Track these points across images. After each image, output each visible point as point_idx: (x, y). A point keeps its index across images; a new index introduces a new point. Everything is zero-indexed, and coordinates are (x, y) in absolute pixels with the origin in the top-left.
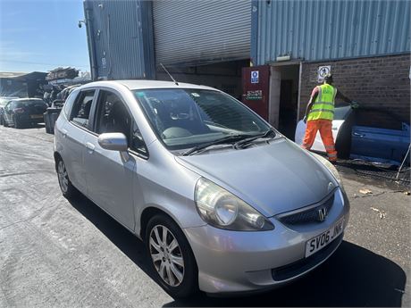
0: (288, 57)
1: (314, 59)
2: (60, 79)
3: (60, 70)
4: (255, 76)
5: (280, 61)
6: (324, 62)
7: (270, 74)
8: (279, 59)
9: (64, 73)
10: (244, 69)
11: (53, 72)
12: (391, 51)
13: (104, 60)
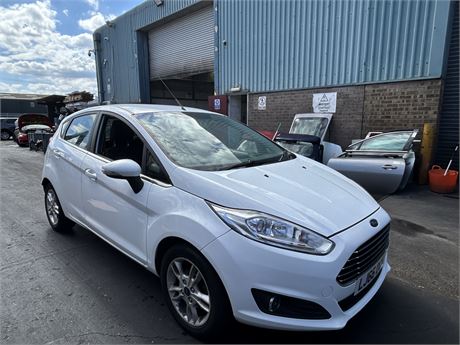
0: (238, 89)
1: (255, 91)
2: (75, 102)
3: (76, 94)
4: (217, 102)
5: (234, 92)
6: (261, 94)
7: (228, 101)
8: (233, 89)
9: (80, 97)
10: (210, 97)
11: (70, 95)
12: (301, 87)
13: (109, 86)
